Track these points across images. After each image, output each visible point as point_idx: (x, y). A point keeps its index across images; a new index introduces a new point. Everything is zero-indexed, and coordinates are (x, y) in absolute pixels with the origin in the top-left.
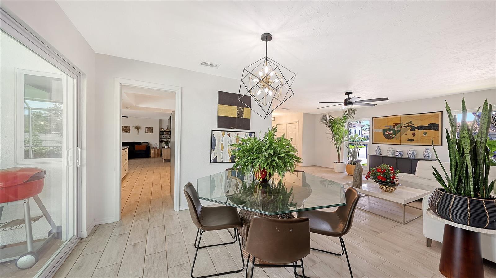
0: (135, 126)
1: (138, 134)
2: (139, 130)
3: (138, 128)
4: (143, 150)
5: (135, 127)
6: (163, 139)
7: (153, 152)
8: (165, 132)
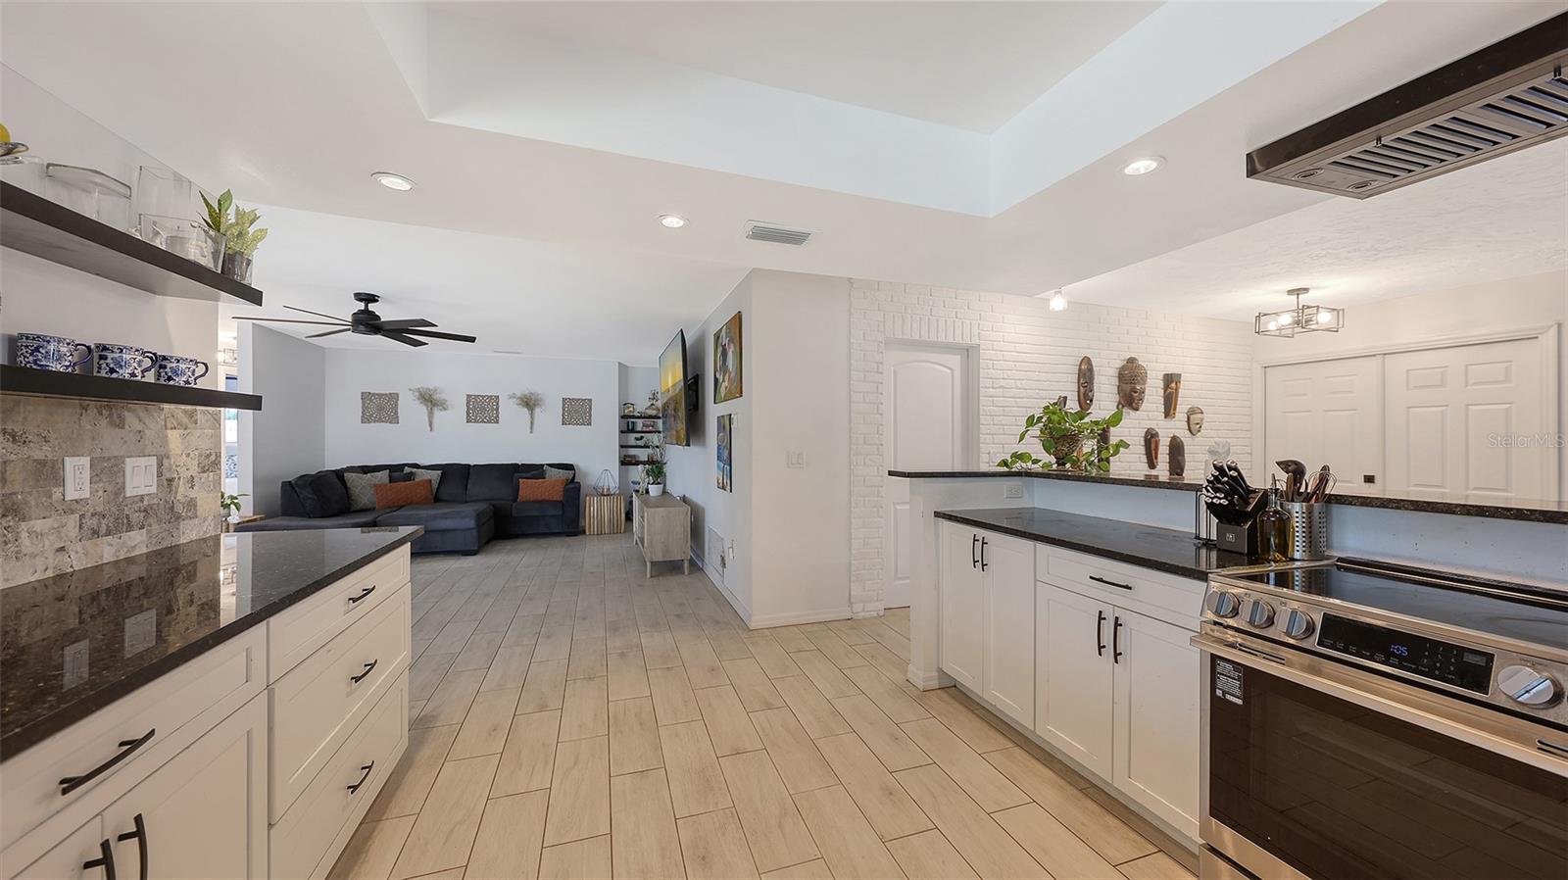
0: (519, 395)
1: (532, 428)
2: (537, 411)
3: (529, 403)
4: (553, 503)
5: (521, 399)
6: (633, 452)
7: (595, 510)
8: (638, 418)
